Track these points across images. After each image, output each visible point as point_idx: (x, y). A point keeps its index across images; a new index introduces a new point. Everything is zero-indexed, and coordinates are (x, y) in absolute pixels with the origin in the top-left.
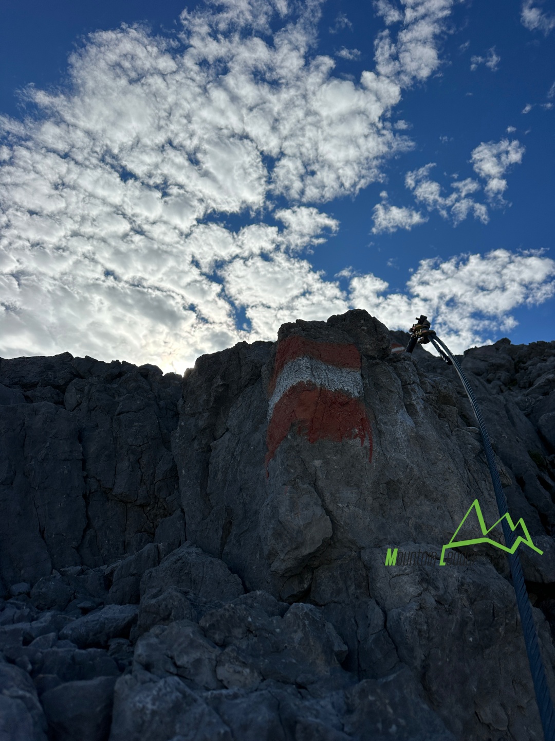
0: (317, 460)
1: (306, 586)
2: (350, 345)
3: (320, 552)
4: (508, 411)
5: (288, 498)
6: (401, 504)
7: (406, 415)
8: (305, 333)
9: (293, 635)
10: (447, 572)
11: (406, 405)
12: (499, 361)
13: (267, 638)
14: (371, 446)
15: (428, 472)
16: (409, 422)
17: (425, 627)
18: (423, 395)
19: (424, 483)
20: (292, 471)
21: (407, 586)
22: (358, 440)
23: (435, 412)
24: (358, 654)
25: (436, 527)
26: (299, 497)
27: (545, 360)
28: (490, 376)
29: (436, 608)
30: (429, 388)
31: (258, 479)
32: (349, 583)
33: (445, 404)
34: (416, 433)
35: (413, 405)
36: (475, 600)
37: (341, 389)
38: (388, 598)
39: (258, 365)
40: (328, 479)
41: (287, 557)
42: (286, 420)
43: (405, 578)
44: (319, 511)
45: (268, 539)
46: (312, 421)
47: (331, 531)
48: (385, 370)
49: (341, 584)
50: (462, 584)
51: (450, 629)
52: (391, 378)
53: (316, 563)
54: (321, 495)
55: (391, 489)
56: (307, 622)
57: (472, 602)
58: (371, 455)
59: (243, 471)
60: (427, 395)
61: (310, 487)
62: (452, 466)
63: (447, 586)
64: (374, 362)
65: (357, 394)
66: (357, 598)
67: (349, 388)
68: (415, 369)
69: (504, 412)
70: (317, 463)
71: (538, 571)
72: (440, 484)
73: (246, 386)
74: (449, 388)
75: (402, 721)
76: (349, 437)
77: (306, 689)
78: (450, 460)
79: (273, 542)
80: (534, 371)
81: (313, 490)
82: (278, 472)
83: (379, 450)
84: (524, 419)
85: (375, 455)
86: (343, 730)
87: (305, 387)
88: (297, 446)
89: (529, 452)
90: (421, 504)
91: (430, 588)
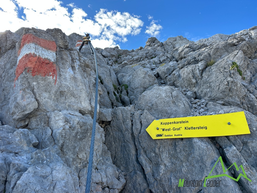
0: (34, 82)
1: (26, 123)
2: (53, 42)
3: (33, 113)
4: (110, 71)
5: (21, 95)
6: (64, 98)
7: (71, 70)
8: (35, 33)
9: (16, 139)
10: (75, 119)
11: (72, 66)
12: (114, 54)
13: (5, 140)
14: (56, 79)
15: (75, 89)
16: (72, 72)
17: (64, 134)
18: (79, 64)
19: (73, 92)
20: (24, 85)
21: (60, 123)
22: (51, 77)
23: (83, 70)
24: (42, 143)
25: (75, 106)
26: (25, 95)
27: (127, 56)
28: (110, 58)
29: (69, 129)
30: (82, 62)
31: (11, 87)
32: (42, 122)
33: (87, 67)
34: (73, 76)
35: (75, 67)
36: (82, 126)
37: (47, 58)
38: (54, 127)
39: (15, 42)
40: (38, 89)
41: (19, 114)
42: (23, 67)
43: (60, 121)
44: (33, 100)
45: (12, 108)
46: (34, 68)
47: (37, 106)
48: (66, 53)
49: (39, 123)
50: (79, 122)
51: (73, 135)
52: (67, 56)
53: (31, 116)
54: (34, 94)
55: (62, 93)
56: (21, 135)
57: (81, 127)
58: (56, 82)
59: (5, 83)
60: (81, 64)
61: (31, 92)
62: (84, 88)
63: (74, 123)
64: (62, 49)
65: (53, 61)
66: (44, 127)
67: (50, 58)
68: (78, 54)
69: (109, 71)
70: (35, 83)
71: (106, 118)
72: (79, 93)
73: (9, 49)
74: (89, 62)
75: (48, 160)
76: (48, 75)
77: (18, 154)
78: (84, 86)
79: (14, 109)
80: (123, 59)
81: (32, 93)
82: (19, 85)
83: (59, 81)
84: (114, 74)
85: (57, 82)
86: (28, 164)
87: (32, 55)
88: (26, 77)
89: (113, 85)
90: (71, 99)
91: (68, 123)
